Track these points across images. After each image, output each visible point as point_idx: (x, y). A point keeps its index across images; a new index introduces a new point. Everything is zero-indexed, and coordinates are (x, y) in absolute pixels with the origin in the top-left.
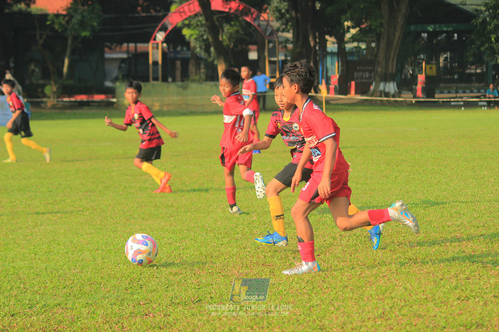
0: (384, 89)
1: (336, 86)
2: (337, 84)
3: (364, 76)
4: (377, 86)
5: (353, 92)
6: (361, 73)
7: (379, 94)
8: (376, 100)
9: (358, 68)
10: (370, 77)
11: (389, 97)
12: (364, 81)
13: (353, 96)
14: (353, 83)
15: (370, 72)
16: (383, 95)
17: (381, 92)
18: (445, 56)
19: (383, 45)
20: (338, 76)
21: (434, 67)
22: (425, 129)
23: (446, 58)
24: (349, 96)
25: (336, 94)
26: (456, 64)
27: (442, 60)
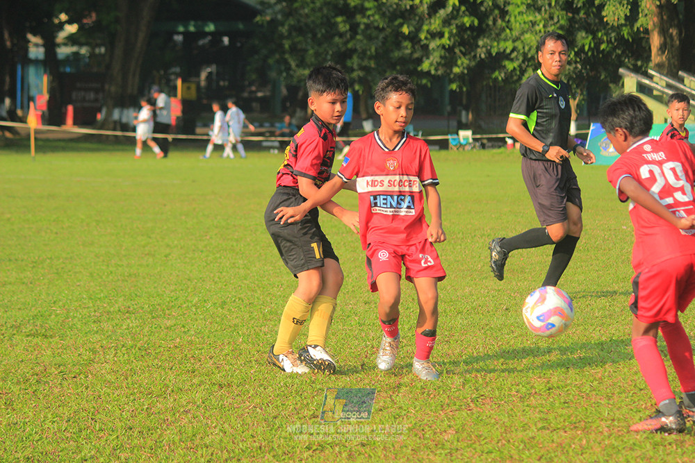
0: (120, 119)
1: (43, 113)
2: (45, 109)
3: (87, 98)
4: (109, 114)
5: (70, 120)
6: (83, 93)
7: (111, 126)
8: (108, 136)
9: (78, 85)
10: (96, 100)
11: (127, 131)
12: (86, 105)
13: (71, 128)
14: (70, 109)
15: (97, 91)
16: (118, 127)
17: (115, 122)
18: (209, 70)
19: (119, 52)
20: (46, 97)
21: (193, 87)
22: (194, 181)
23: (210, 73)
24: (64, 128)
25: (44, 124)
26: (226, 83)
27: (203, 75)
